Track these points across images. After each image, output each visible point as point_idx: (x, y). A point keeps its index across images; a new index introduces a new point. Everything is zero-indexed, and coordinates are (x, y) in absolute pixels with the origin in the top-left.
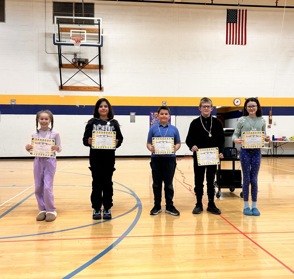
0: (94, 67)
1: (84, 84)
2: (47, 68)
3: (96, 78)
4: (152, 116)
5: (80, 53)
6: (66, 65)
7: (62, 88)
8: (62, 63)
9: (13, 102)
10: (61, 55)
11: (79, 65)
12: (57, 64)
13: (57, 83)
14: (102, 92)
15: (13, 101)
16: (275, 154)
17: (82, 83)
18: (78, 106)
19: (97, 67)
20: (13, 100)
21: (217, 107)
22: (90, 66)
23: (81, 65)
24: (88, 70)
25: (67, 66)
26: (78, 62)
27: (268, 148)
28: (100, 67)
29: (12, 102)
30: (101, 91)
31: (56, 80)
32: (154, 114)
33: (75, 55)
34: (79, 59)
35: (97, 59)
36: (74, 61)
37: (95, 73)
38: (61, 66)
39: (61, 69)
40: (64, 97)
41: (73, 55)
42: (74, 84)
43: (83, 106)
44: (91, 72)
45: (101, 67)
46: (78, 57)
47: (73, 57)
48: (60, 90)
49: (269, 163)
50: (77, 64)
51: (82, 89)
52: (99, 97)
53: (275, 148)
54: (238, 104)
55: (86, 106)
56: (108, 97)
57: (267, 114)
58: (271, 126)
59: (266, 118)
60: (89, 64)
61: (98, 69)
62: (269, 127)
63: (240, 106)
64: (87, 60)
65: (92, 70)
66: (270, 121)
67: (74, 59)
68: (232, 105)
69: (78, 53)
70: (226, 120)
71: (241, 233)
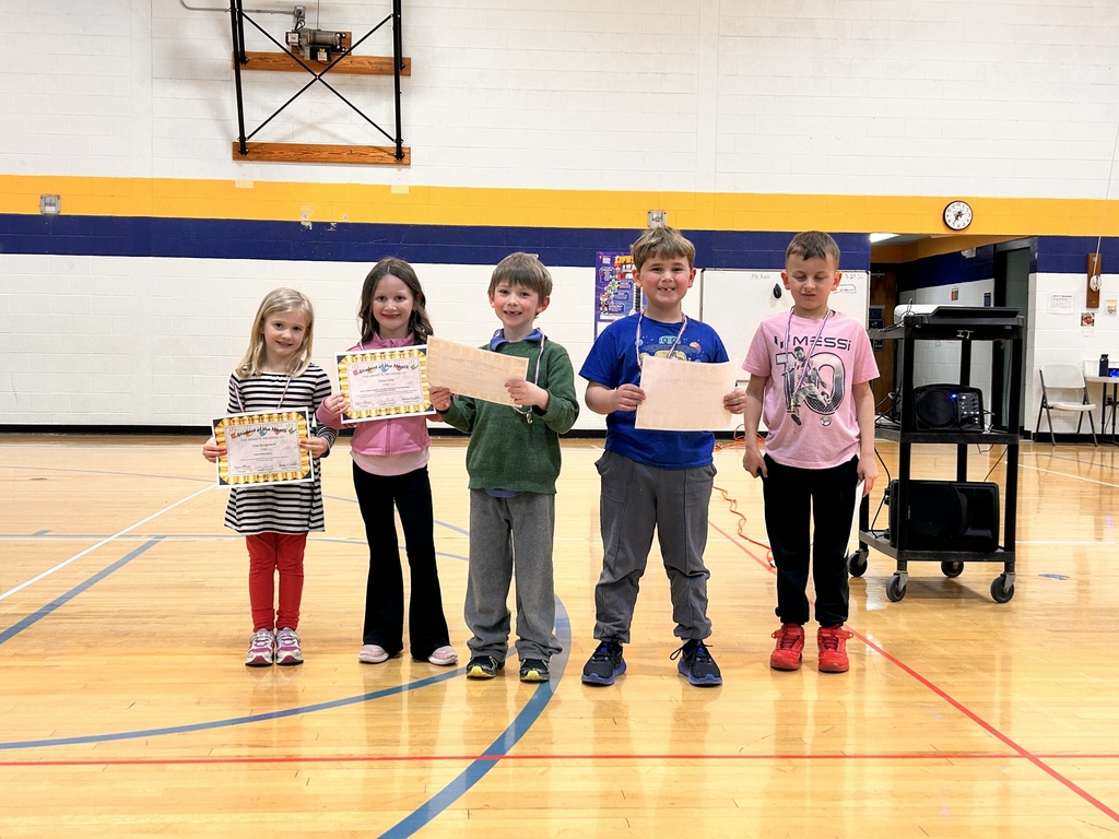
0: (374, 68)
1: (334, 136)
2: (183, 68)
3: (383, 112)
4: (607, 270)
5: (318, 9)
6: (261, 59)
7: (243, 150)
8: (246, 50)
9: (50, 205)
10: (241, 14)
11: (314, 56)
12: (225, 54)
13: (226, 131)
14: (405, 170)
15: (48, 200)
16: (1109, 431)
17: (323, 132)
18: (307, 225)
19: (384, 67)
20: (50, 196)
21: (874, 238)
22: (359, 63)
23: (322, 56)
24: (348, 77)
25: (265, 62)
26: (311, 44)
27: (1079, 406)
28: (399, 66)
29: (46, 204)
30: (402, 164)
31: (220, 119)
32: (613, 261)
33: (299, 15)
34: (314, 33)
35: (387, 31)
36: (294, 39)
37: (378, 89)
38: (241, 59)
39: (243, 74)
40: (252, 187)
41: (291, 17)
42: (293, 135)
43: (328, 225)
44: (361, 88)
45: (402, 68)
46: (310, 23)
47: (288, 23)
48: (235, 158)
49: (1085, 466)
50: (307, 52)
51: (325, 154)
52: (394, 191)
53: (1109, 409)
54: (961, 223)
55: (340, 226)
56: (429, 188)
57: (1081, 266)
58: (1096, 318)
59: (1075, 283)
60: (354, 52)
61: (388, 74)
62: (1088, 320)
63: (968, 232)
64: (344, 38)
65: (363, 77)
66: (1093, 298)
67: (296, 31)
68: (934, 228)
69: (311, 9)
70: (903, 294)
71: (1023, 753)
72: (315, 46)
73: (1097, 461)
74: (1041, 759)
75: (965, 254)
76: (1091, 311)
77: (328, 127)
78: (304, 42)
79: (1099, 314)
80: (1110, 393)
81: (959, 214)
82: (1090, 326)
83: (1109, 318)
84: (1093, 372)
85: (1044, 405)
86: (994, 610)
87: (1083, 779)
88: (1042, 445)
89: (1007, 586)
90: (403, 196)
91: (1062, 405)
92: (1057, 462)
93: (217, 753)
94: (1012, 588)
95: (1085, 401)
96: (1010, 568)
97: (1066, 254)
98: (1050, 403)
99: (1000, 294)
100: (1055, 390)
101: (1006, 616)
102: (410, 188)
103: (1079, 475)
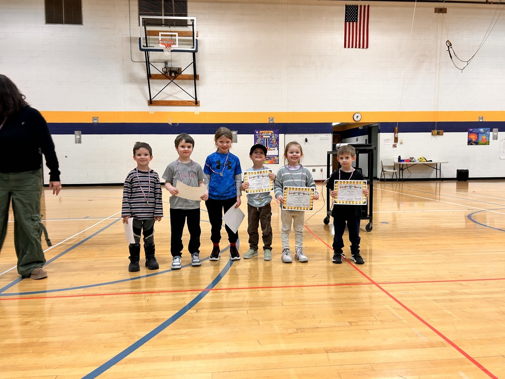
0: (188, 78)
1: (177, 98)
2: (133, 79)
3: (191, 90)
4: (257, 135)
5: (171, 61)
7: (151, 102)
8: (151, 73)
10: (149, 63)
11: (171, 75)
12: (144, 75)
13: (146, 97)
14: (198, 107)
15: (95, 119)
16: (401, 178)
17: (174, 97)
18: (170, 124)
19: (191, 77)
20: (95, 117)
21: (334, 124)
22: (184, 76)
23: (173, 75)
24: (181, 80)
25: (156, 77)
27: (392, 171)
28: (195, 77)
31: (144, 94)
32: (259, 132)
33: (166, 63)
34: (170, 68)
35: (191, 68)
36: (165, 70)
37: (189, 84)
38: (149, 76)
39: (150, 80)
40: (154, 113)
41: (164, 64)
42: (165, 98)
43: (176, 124)
44: (185, 84)
46: (169, 65)
47: (163, 65)
48: (149, 105)
49: (394, 188)
50: (169, 73)
51: (175, 103)
52: (195, 113)
53: (401, 171)
54: (358, 119)
55: (180, 124)
56: (205, 112)
57: (392, 131)
58: (397, 145)
59: (390, 136)
60: (182, 73)
61: (192, 79)
62: (395, 146)
63: (360, 122)
64: (179, 69)
65: (186, 81)
66: (396, 140)
67: (165, 68)
68: (351, 121)
69: (170, 61)
70: (343, 140)
71: (373, 283)
72: (171, 72)
73: (398, 186)
74: (379, 285)
75: (359, 128)
76: (395, 143)
77: (175, 95)
78: (168, 71)
79: (398, 144)
80: (401, 167)
81: (357, 117)
82: (395, 148)
83: (401, 145)
84: (396, 161)
85: (383, 170)
86: (366, 234)
87: (392, 291)
88: (382, 182)
89: (370, 227)
90: (198, 115)
91: (388, 170)
92: (386, 187)
93: (121, 291)
94: (372, 227)
95: (394, 169)
96: (371, 221)
97: (388, 127)
98: (384, 170)
99: (370, 139)
100: (386, 166)
101: (370, 236)
102: (200, 113)
103: (393, 190)
